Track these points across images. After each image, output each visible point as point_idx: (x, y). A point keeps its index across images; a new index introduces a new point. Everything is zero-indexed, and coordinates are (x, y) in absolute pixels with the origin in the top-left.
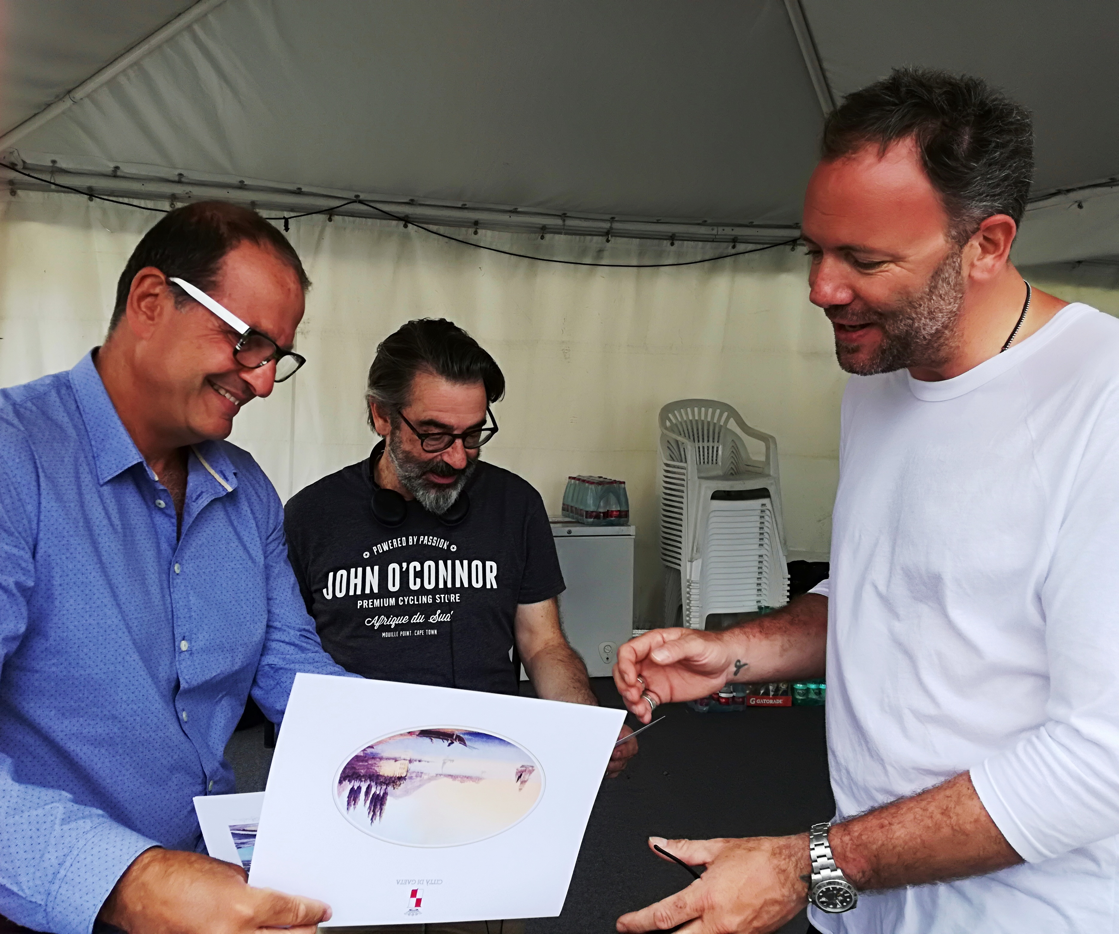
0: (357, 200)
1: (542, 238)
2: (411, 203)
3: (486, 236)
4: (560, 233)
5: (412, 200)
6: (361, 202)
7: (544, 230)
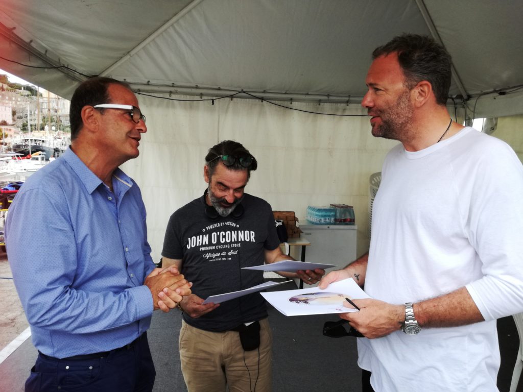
0: (243, 92)
1: (319, 105)
2: (264, 92)
3: (295, 105)
4: (327, 102)
5: (265, 91)
6: (244, 92)
7: (320, 101)
